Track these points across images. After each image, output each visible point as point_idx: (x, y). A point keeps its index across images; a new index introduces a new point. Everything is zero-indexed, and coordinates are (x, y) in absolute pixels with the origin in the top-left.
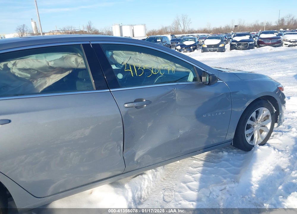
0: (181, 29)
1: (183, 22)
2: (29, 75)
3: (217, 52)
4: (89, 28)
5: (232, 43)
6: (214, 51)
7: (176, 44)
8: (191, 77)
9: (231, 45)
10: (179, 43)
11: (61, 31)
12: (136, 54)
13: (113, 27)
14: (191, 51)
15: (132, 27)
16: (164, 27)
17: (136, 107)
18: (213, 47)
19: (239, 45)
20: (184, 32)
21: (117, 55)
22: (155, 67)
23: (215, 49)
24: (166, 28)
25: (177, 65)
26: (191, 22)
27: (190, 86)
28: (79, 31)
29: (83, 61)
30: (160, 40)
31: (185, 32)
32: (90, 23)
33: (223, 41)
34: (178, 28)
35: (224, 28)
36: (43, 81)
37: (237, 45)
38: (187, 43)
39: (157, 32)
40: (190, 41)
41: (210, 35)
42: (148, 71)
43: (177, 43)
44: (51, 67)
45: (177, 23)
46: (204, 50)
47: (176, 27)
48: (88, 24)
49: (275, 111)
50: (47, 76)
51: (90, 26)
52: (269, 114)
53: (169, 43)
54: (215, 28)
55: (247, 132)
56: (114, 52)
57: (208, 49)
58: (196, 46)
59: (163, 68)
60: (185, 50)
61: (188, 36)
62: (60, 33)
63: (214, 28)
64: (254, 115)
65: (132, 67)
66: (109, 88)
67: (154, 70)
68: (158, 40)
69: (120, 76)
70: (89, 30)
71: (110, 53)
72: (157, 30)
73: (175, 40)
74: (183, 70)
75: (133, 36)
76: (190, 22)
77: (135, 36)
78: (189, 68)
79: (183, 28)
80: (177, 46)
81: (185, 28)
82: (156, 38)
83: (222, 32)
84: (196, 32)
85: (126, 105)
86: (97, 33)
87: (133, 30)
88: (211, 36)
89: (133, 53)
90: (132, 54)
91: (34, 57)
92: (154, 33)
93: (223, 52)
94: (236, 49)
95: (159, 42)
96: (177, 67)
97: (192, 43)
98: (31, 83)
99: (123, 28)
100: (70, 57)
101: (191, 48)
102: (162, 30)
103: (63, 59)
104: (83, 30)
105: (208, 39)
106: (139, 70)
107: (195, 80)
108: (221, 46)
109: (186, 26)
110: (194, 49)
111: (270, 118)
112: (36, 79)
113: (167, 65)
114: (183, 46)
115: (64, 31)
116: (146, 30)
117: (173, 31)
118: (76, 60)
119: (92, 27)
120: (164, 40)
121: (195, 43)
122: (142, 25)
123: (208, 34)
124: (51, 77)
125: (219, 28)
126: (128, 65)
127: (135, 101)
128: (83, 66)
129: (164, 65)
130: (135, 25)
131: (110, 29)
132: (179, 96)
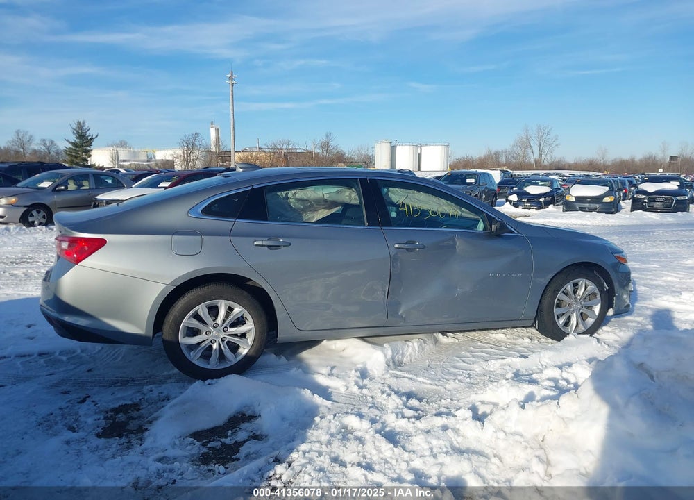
0: (533, 156)
1: (538, 143)
2: (302, 207)
3: (598, 212)
4: (326, 146)
5: (635, 196)
6: (591, 210)
7: (508, 191)
8: (481, 227)
9: (634, 201)
10: (515, 189)
11: (267, 151)
12: (414, 193)
13: (377, 147)
14: (540, 207)
15: (419, 149)
16: (492, 153)
17: (407, 249)
18: (589, 202)
19: (651, 200)
20: (538, 165)
21: (393, 192)
22: (435, 210)
23: (592, 206)
24: (497, 154)
25: (463, 209)
26: (557, 143)
27: (479, 235)
28: (303, 151)
29: (357, 197)
30: (473, 181)
31: (540, 166)
32: (329, 136)
33: (612, 190)
34: (525, 156)
35: (641, 161)
36: (312, 215)
37: (646, 200)
38: (532, 190)
39: (475, 163)
40: (542, 185)
41: (602, 176)
42: (425, 212)
43: (512, 188)
44: (325, 201)
45: (525, 145)
46: (569, 207)
47: (522, 154)
48: (324, 138)
49: (607, 288)
50: (316, 210)
51: (328, 142)
52: (597, 291)
53: (492, 187)
54: (618, 160)
55: (556, 311)
56: (390, 189)
57: (577, 206)
58: (553, 197)
59: (444, 211)
60: (527, 204)
61: (549, 174)
62: (263, 154)
63: (615, 160)
64: (569, 287)
65: (408, 206)
66: (380, 226)
67: (432, 212)
68: (468, 181)
69: (394, 215)
70: (325, 152)
71: (386, 190)
72: (474, 158)
73: (510, 183)
74: (471, 216)
75: (419, 169)
76: (555, 144)
77: (422, 169)
78: (477, 214)
79: (537, 155)
80: (510, 194)
81: (543, 156)
82: (466, 176)
83: (636, 171)
84: (570, 167)
85: (397, 246)
86: (340, 158)
87: (420, 156)
88: (604, 177)
89: (411, 191)
90: (409, 193)
91: (312, 188)
92: (467, 163)
93: (612, 213)
94: (645, 209)
95: (471, 183)
96: (463, 212)
97: (544, 189)
98: (301, 215)
99: (399, 149)
100: (345, 191)
101: (542, 200)
102: (486, 158)
103: (338, 192)
104: (312, 150)
105: (579, 183)
106: (416, 211)
107: (485, 229)
108: (607, 200)
109: (546, 151)
110: (547, 204)
111: (599, 297)
112: (305, 212)
113: (449, 208)
114: (523, 195)
115: (272, 151)
116: (448, 156)
117: (514, 161)
118: (350, 194)
119: (332, 144)
120: (481, 181)
121: (551, 191)
122: (441, 145)
123: (597, 174)
124: (320, 211)
125: (627, 161)
126: (403, 205)
127: (407, 243)
128: (357, 202)
129: (446, 208)
130: (426, 145)
131: (370, 150)
132: (460, 244)
